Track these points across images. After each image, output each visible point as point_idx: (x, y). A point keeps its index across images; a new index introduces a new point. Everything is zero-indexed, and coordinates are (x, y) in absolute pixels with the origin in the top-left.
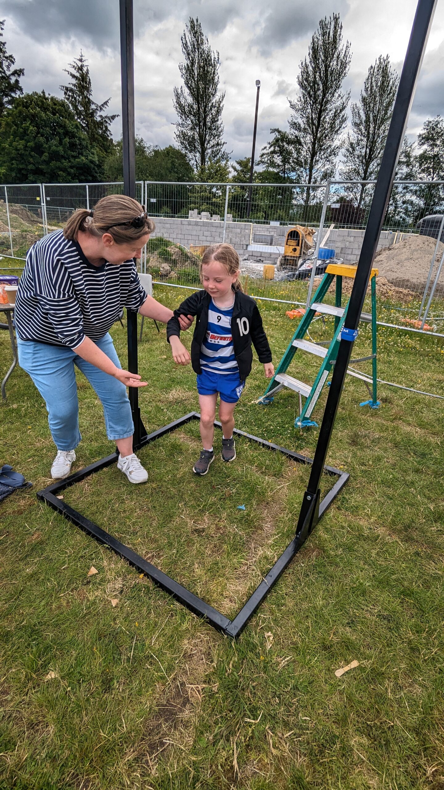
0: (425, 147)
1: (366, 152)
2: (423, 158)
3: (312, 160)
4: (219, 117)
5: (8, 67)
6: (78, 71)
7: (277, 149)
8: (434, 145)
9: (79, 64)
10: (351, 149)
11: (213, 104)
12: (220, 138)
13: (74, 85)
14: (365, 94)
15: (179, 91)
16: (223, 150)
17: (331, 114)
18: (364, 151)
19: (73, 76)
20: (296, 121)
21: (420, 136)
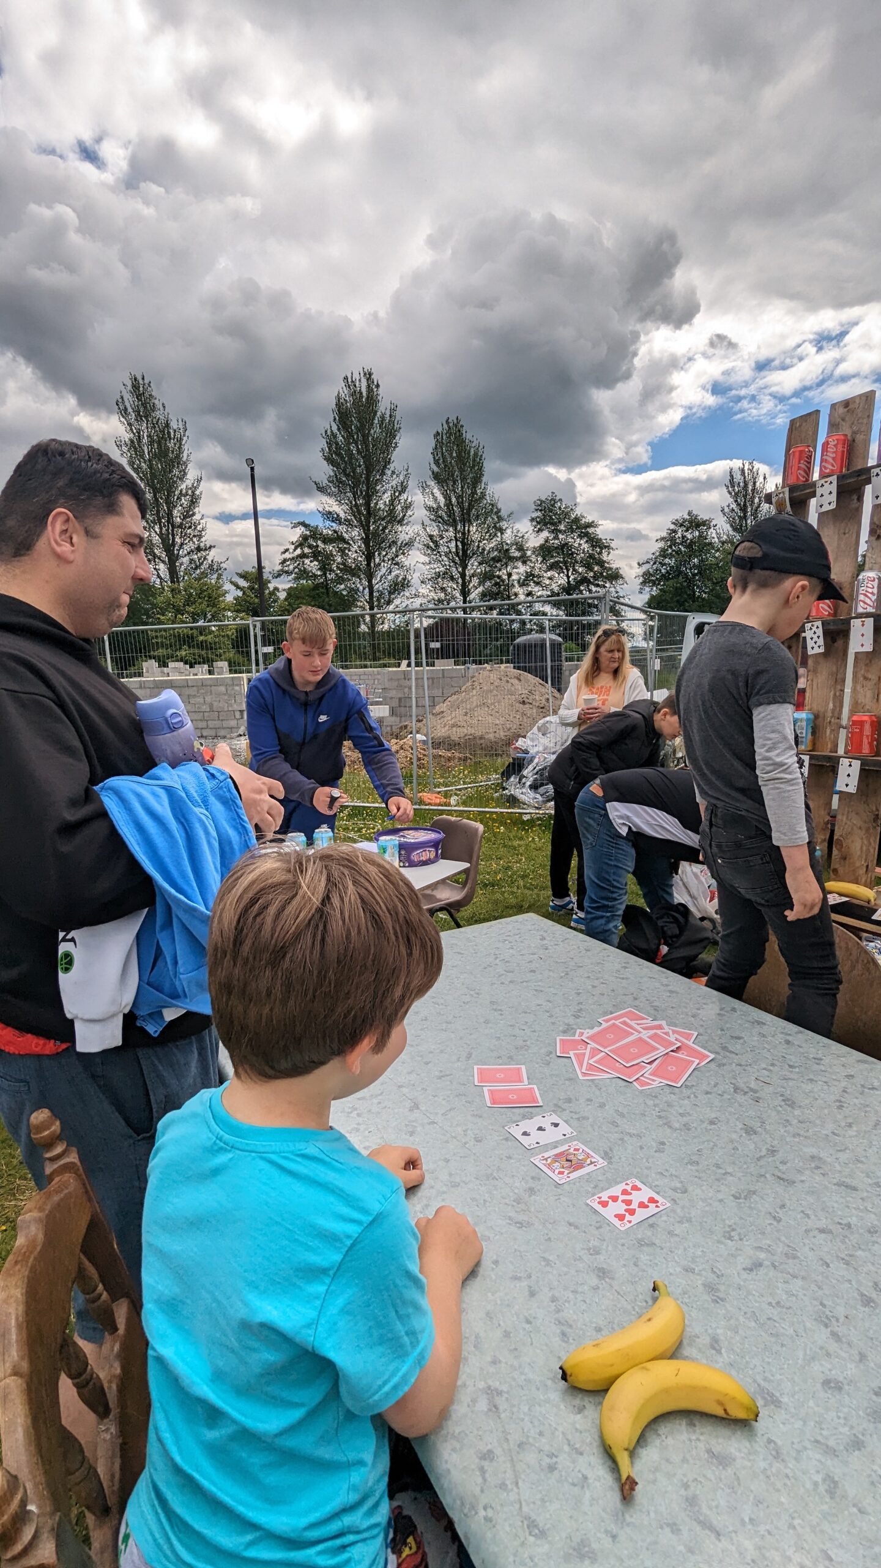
0: (545, 534)
1: (457, 546)
2: (545, 551)
3: (368, 565)
4: (196, 510)
7: (306, 550)
8: (556, 532)
10: (431, 544)
11: (181, 491)
12: (203, 539)
14: (436, 469)
16: (210, 558)
17: (387, 497)
18: (453, 544)
20: (331, 510)
21: (532, 520)
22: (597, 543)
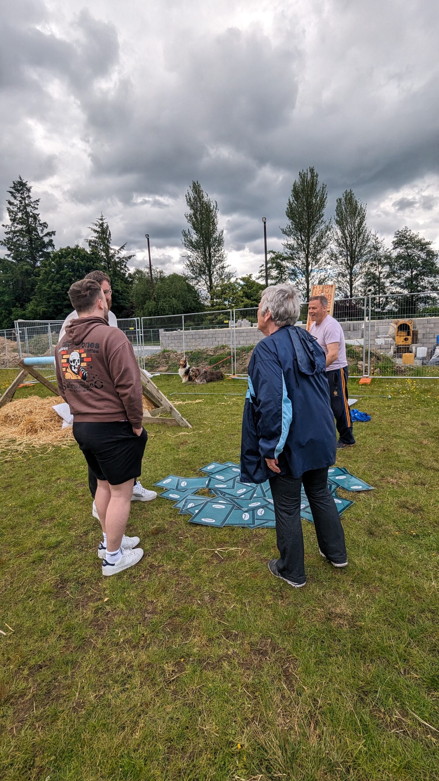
0: (398, 250)
1: (348, 259)
3: (307, 270)
4: (221, 248)
5: (42, 231)
6: (99, 227)
7: (273, 265)
9: (101, 222)
11: (214, 238)
12: (225, 262)
13: (96, 238)
14: (338, 219)
15: (187, 232)
16: (227, 271)
17: (318, 234)
18: (346, 258)
19: (96, 231)
20: (289, 243)
21: (393, 242)
22: (430, 253)
